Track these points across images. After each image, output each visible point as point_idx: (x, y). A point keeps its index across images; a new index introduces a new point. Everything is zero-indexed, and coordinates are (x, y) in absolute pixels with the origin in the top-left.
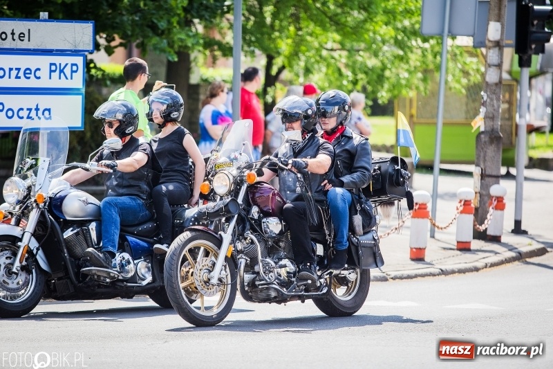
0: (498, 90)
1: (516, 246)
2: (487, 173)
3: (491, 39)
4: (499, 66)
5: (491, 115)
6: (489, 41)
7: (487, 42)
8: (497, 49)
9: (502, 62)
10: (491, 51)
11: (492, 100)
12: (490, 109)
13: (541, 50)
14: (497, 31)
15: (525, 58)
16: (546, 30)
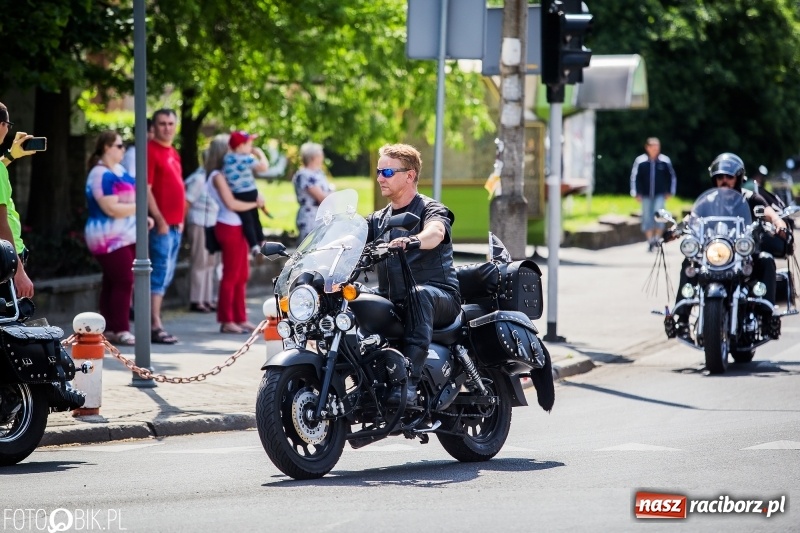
0: (518, 137)
3: (507, 62)
4: (520, 101)
5: (510, 173)
6: (505, 66)
7: (501, 67)
8: (515, 77)
9: (523, 96)
10: (508, 80)
11: (511, 150)
12: (509, 164)
13: (578, 78)
14: (515, 51)
15: (556, 89)
16: (584, 49)
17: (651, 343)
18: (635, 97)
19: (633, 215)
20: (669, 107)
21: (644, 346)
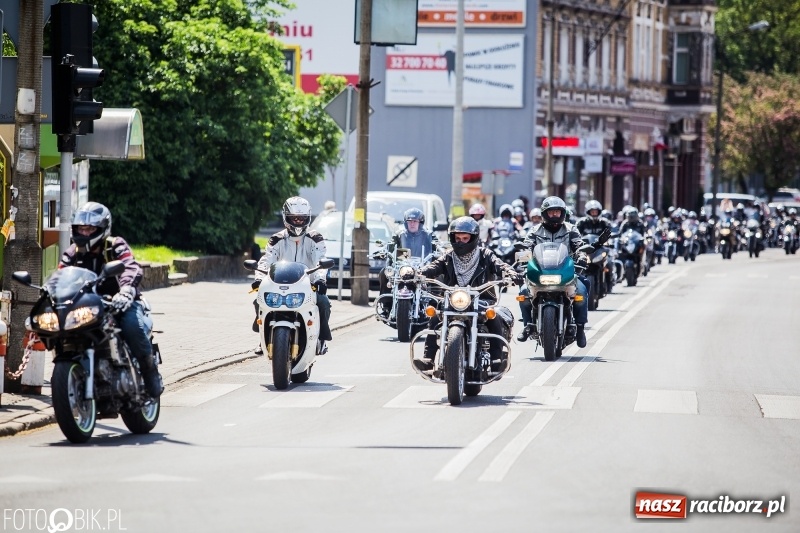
0: (34, 183)
2: (20, 298)
3: (23, 111)
4: (35, 149)
5: (24, 218)
6: (20, 115)
7: (16, 116)
8: (30, 126)
9: (38, 145)
10: (24, 129)
11: (25, 196)
12: (23, 210)
13: (89, 128)
14: (31, 100)
15: (67, 139)
16: (94, 101)
18: (131, 147)
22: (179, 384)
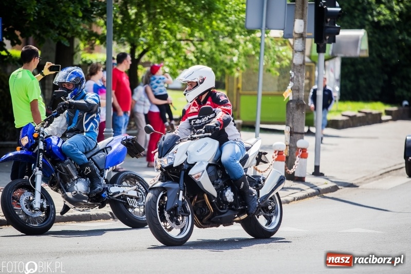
0: (302, 70)
1: (316, 185)
2: (295, 131)
3: (297, 32)
4: (303, 52)
5: (297, 88)
6: (296, 33)
7: (294, 34)
8: (301, 39)
9: (305, 49)
10: (297, 41)
11: (298, 77)
12: (296, 84)
13: (333, 40)
14: (301, 26)
15: (321, 46)
16: (336, 25)
17: (368, 177)
18: (362, 51)
19: (359, 112)
20: (380, 56)
21: (364, 179)
22: (381, 176)
